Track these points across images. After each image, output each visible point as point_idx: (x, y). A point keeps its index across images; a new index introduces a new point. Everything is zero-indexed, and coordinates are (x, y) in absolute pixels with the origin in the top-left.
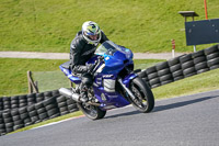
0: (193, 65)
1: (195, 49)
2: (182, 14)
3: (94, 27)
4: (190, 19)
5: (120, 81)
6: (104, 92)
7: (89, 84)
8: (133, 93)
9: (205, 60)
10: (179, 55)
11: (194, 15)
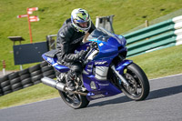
0: (20, 81)
1: (21, 68)
2: (12, 39)
3: (84, 14)
4: (17, 43)
5: (113, 68)
6: (95, 80)
7: (78, 72)
8: (127, 80)
9: (30, 76)
10: (9, 72)
11: (21, 39)
